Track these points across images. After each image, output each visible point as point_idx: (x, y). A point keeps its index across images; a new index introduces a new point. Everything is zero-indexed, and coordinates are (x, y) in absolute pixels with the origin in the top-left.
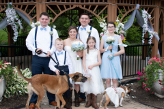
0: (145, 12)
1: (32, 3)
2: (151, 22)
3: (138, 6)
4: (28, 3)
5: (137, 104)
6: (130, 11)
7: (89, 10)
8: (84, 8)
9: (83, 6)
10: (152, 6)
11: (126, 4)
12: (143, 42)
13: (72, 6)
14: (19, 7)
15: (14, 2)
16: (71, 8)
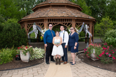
0: (86, 25)
2: (89, 29)
3: (84, 23)
4: (41, 23)
5: (84, 63)
6: (80, 25)
8: (62, 24)
10: (89, 23)
11: (79, 22)
12: (86, 37)
14: (38, 24)
16: (57, 24)
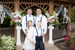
1: (12, 3)
3: (62, 6)
4: (10, 3)
6: (59, 8)
7: (40, 7)
8: (38, 6)
9: (37, 5)
10: (68, 6)
11: (58, 5)
12: (64, 22)
13: (32, 5)
14: (5, 4)
15: (3, 2)
16: (32, 6)
